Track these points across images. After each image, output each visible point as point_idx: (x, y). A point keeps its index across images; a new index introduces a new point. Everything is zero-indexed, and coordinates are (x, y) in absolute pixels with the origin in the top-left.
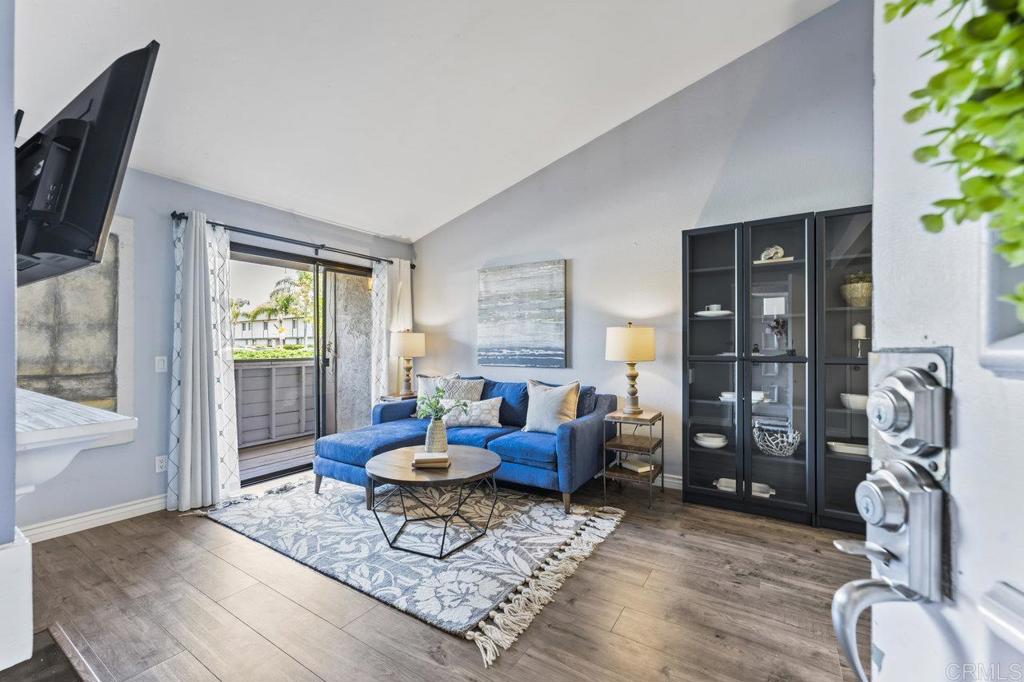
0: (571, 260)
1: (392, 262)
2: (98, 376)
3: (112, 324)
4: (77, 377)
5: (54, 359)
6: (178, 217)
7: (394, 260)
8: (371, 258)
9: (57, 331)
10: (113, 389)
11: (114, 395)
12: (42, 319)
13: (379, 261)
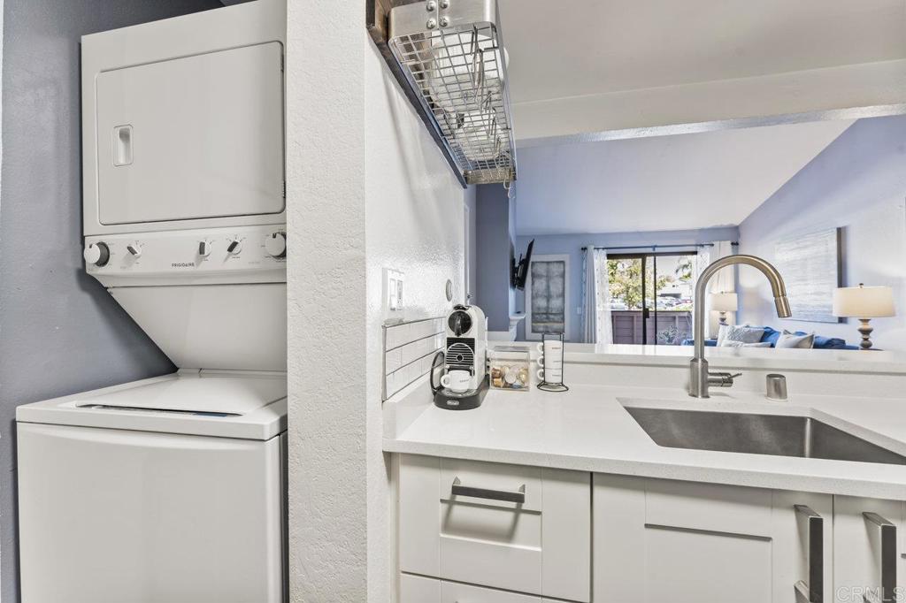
0: (845, 228)
1: (713, 245)
2: (559, 314)
3: (563, 295)
4: (555, 314)
5: (548, 307)
6: (584, 249)
7: (715, 243)
8: (697, 245)
9: (549, 298)
10: (563, 319)
11: (564, 322)
12: (545, 294)
13: (702, 246)
